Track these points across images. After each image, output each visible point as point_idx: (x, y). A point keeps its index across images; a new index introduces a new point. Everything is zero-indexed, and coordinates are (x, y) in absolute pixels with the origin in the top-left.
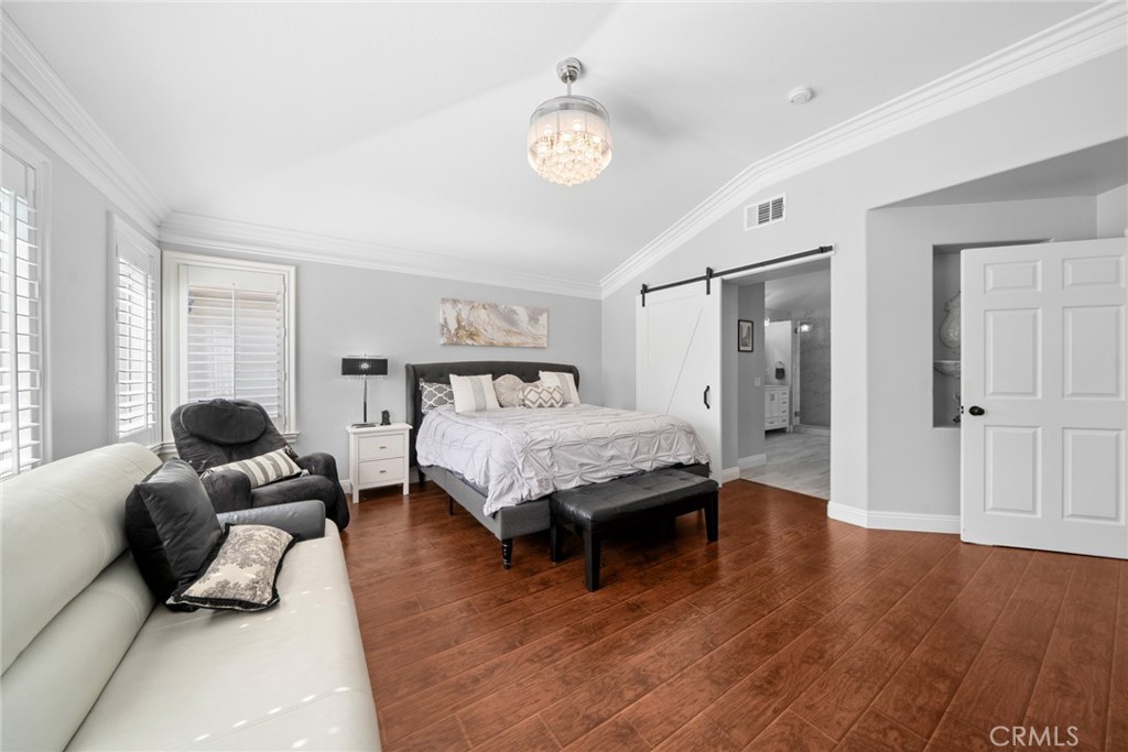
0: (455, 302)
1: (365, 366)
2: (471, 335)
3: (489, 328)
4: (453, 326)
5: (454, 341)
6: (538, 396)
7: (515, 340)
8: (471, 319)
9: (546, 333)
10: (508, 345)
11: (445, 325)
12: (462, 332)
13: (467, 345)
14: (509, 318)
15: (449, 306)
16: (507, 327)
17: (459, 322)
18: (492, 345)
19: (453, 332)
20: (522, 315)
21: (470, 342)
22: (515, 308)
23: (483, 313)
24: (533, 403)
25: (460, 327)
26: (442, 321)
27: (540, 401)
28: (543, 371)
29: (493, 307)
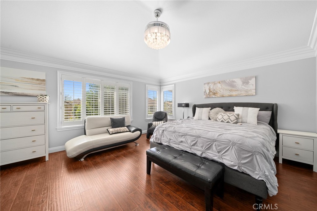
0: (208, 83)
1: (183, 105)
2: (214, 94)
3: (222, 90)
4: (208, 91)
5: (208, 97)
6: (228, 117)
7: (234, 93)
8: (214, 88)
9: (255, 88)
10: (231, 96)
11: (205, 92)
12: (211, 93)
13: (213, 97)
14: (232, 85)
15: (206, 85)
16: (230, 88)
17: (210, 90)
18: (223, 96)
19: (208, 93)
20: (239, 82)
21: (214, 96)
22: (234, 80)
23: (219, 85)
24: (219, 120)
25: (210, 91)
26: (204, 91)
27: (222, 119)
28: (236, 106)
29: (224, 82)
